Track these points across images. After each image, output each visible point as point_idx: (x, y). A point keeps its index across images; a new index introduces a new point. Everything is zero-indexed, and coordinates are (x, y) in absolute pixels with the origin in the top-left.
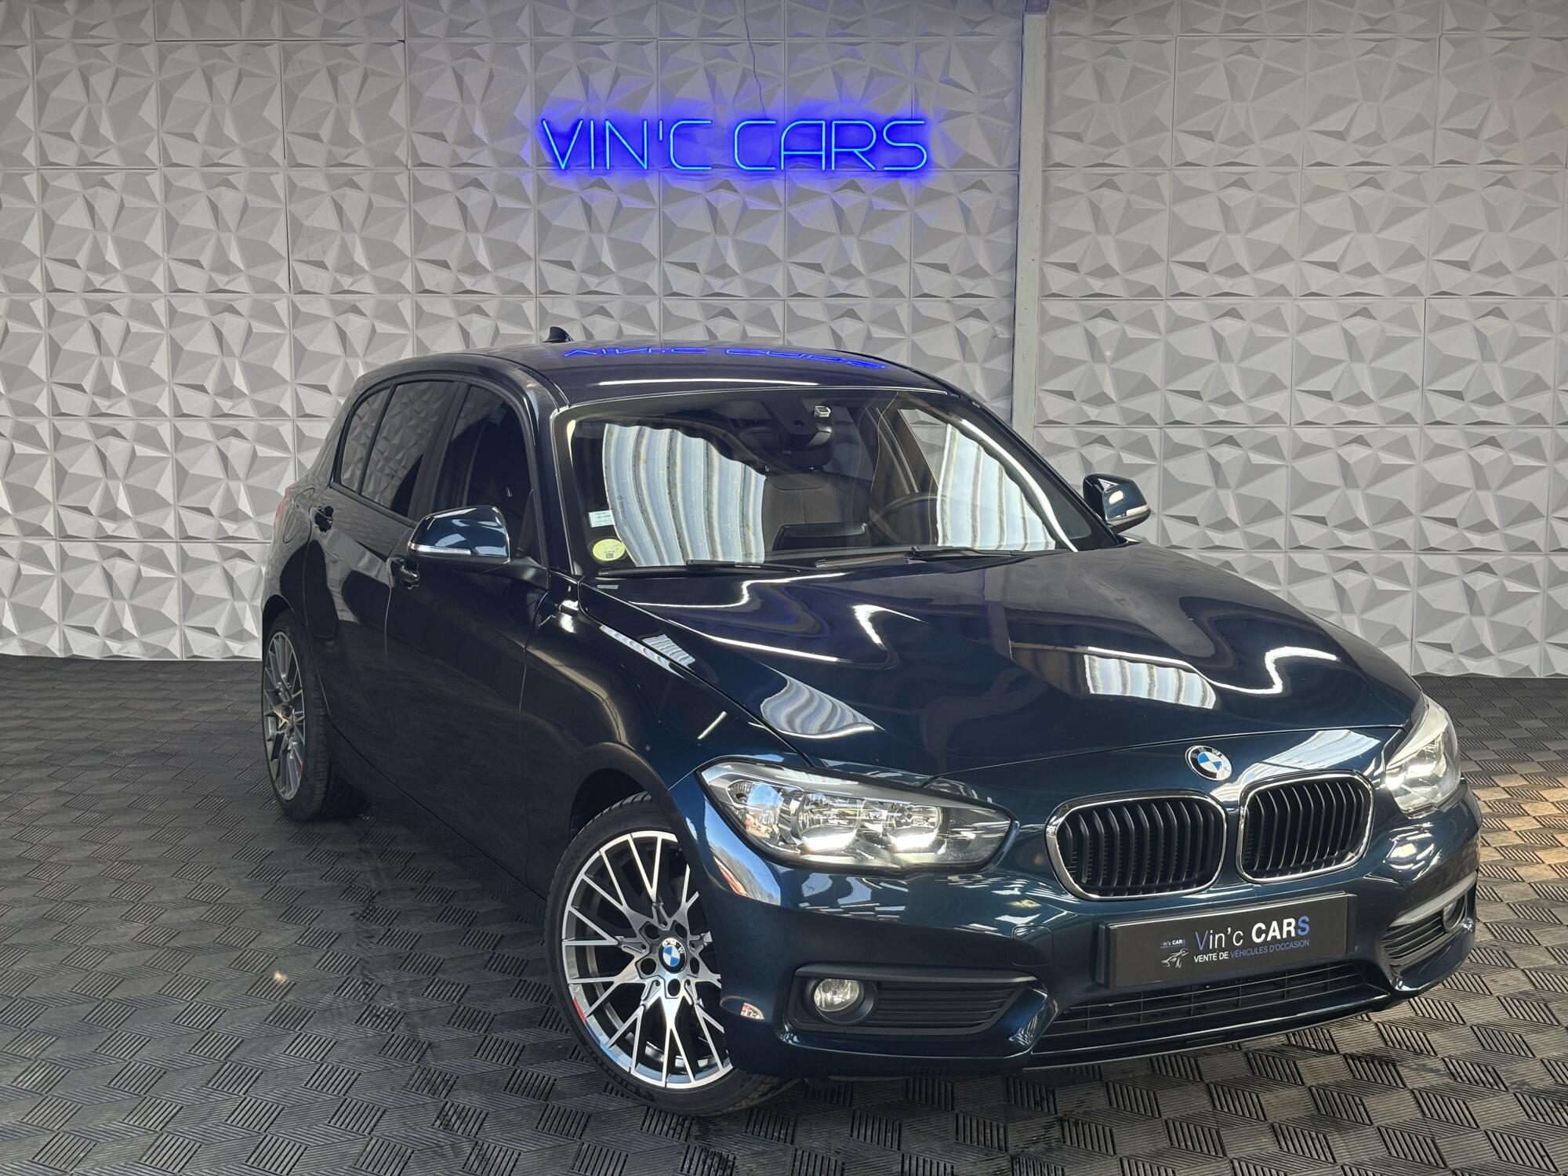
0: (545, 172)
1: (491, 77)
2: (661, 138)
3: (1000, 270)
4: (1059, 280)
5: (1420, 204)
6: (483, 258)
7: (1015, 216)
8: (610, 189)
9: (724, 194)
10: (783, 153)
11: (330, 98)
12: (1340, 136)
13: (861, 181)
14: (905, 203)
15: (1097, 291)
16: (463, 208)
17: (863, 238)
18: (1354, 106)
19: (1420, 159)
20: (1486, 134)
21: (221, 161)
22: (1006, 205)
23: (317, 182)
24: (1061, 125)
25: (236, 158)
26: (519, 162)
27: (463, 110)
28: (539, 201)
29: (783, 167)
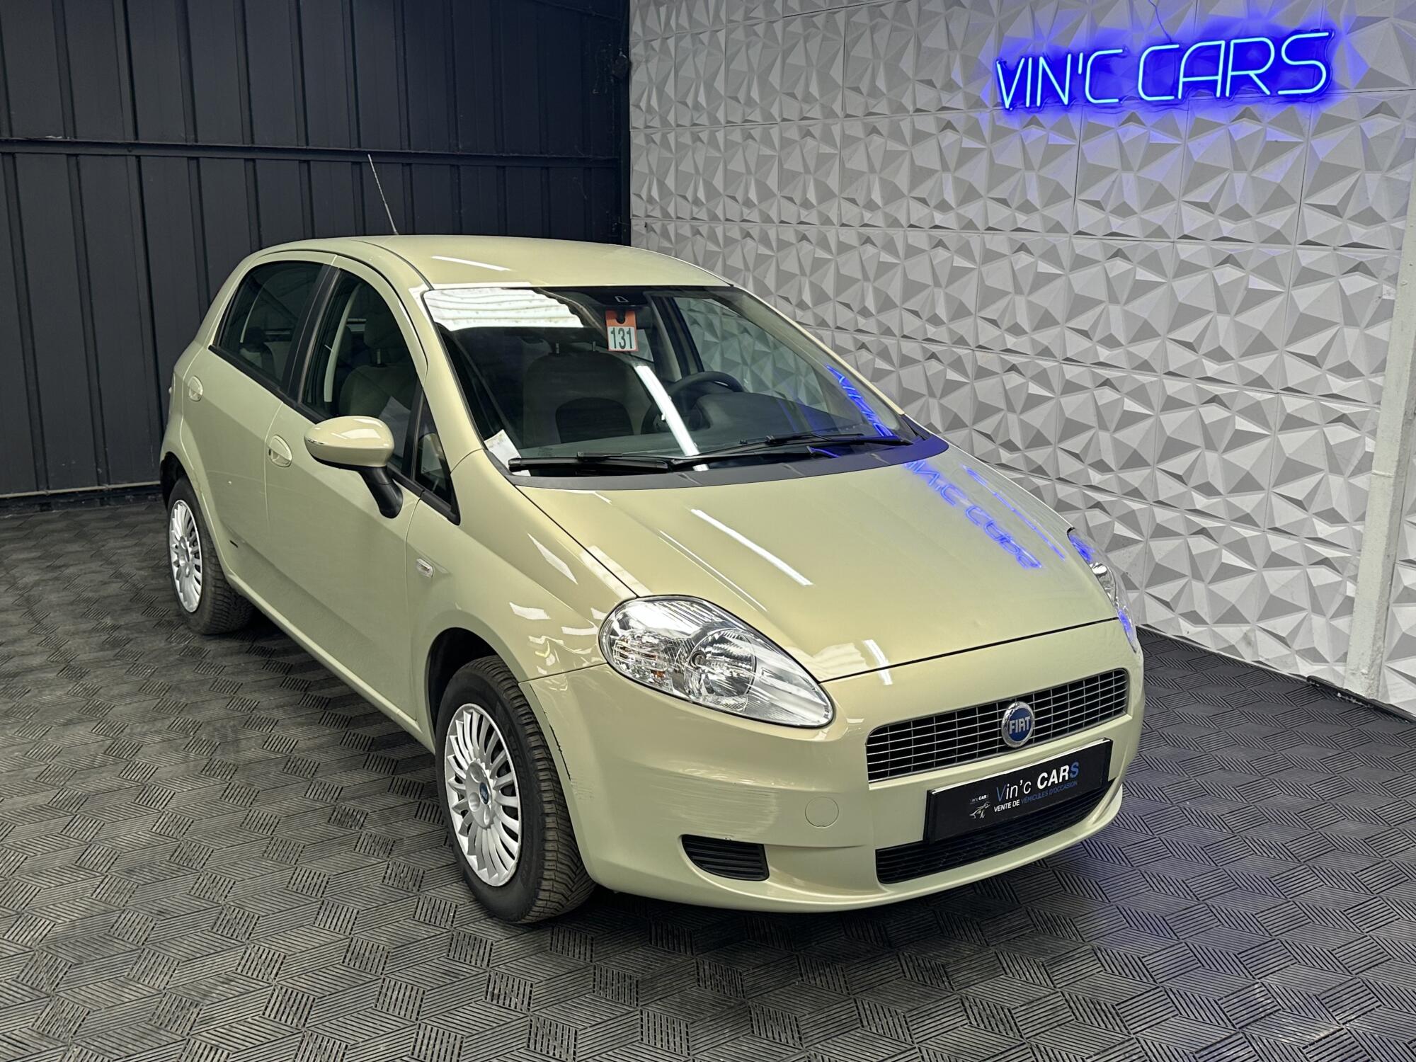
0: (998, 112)
1: (968, 23)
2: (1080, 71)
3: (1394, 217)
6: (950, 196)
8: (1043, 127)
9: (1131, 127)
10: (1182, 79)
11: (870, 56)
13: (1256, 109)
14: (1301, 133)
16: (941, 150)
17: (1254, 175)
21: (807, 115)
23: (856, 129)
25: (816, 112)
26: (978, 104)
27: (949, 57)
28: (993, 140)
29: (1180, 96)
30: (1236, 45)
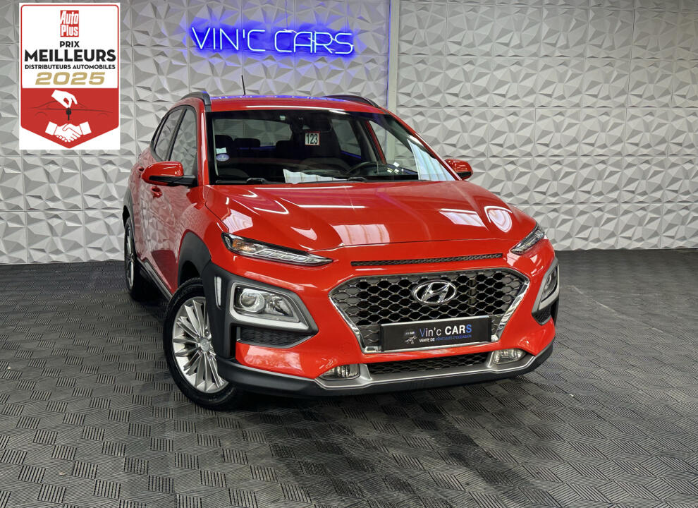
0: (194, 50)
1: (169, 8)
2: (244, 37)
3: (381, 95)
4: (403, 100)
5: (533, 72)
6: (166, 86)
7: (387, 73)
8: (220, 57)
9: (269, 61)
10: (295, 45)
12: (507, 45)
13: (326, 58)
14: (343, 67)
15: (418, 104)
16: (157, 65)
17: (327, 81)
18: (511, 34)
19: (535, 55)
20: (558, 46)
22: (383, 69)
24: (404, 38)
26: (181, 45)
27: (156, 22)
28: (191, 62)
29: (295, 51)
30: (317, 35)
